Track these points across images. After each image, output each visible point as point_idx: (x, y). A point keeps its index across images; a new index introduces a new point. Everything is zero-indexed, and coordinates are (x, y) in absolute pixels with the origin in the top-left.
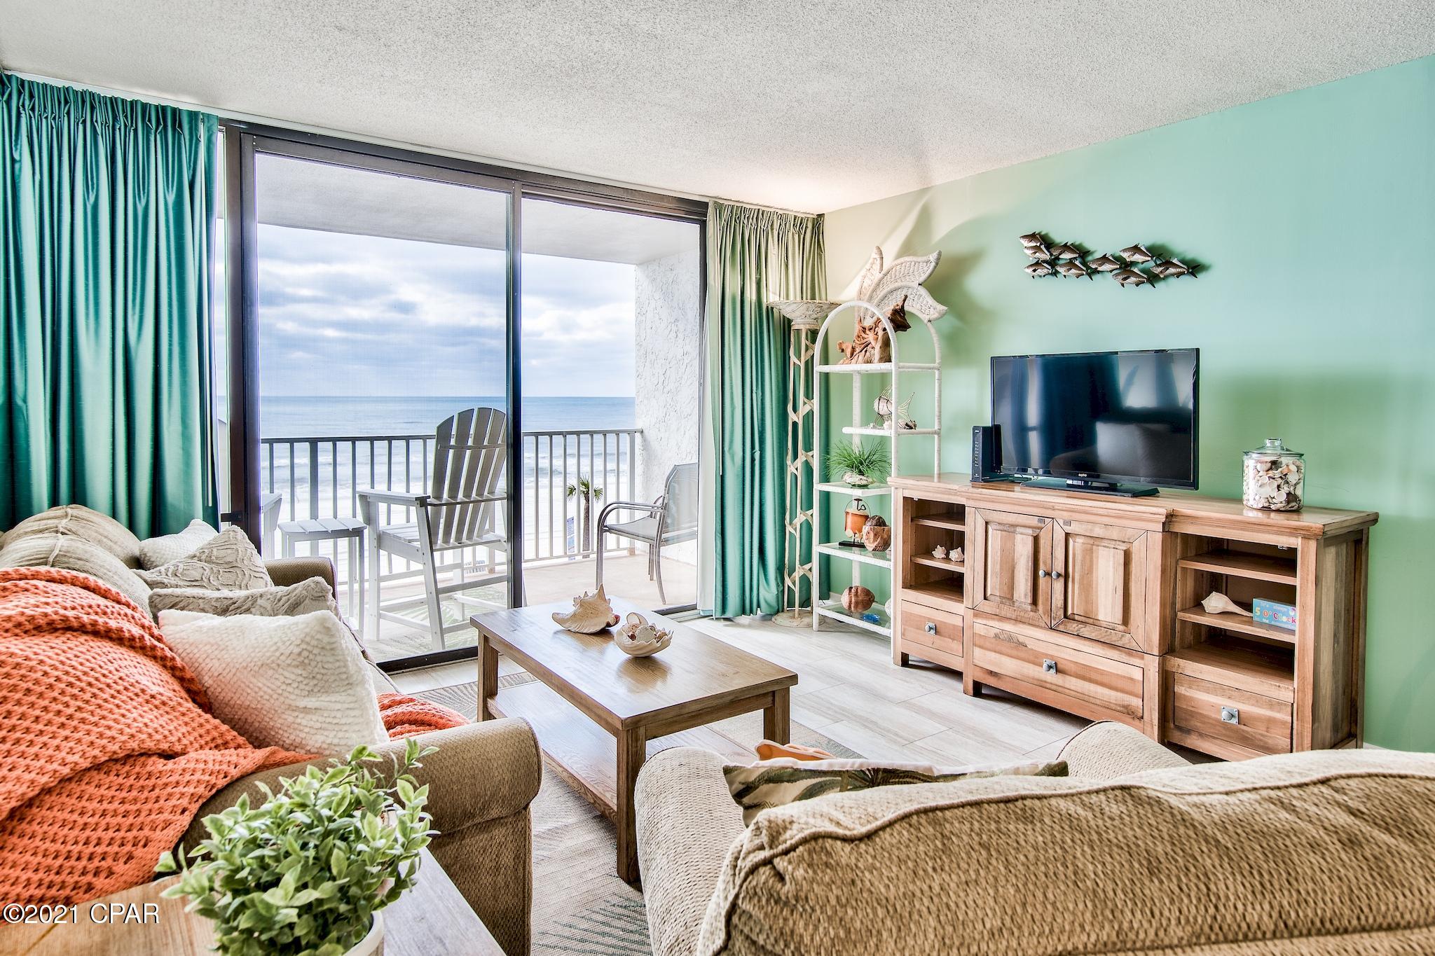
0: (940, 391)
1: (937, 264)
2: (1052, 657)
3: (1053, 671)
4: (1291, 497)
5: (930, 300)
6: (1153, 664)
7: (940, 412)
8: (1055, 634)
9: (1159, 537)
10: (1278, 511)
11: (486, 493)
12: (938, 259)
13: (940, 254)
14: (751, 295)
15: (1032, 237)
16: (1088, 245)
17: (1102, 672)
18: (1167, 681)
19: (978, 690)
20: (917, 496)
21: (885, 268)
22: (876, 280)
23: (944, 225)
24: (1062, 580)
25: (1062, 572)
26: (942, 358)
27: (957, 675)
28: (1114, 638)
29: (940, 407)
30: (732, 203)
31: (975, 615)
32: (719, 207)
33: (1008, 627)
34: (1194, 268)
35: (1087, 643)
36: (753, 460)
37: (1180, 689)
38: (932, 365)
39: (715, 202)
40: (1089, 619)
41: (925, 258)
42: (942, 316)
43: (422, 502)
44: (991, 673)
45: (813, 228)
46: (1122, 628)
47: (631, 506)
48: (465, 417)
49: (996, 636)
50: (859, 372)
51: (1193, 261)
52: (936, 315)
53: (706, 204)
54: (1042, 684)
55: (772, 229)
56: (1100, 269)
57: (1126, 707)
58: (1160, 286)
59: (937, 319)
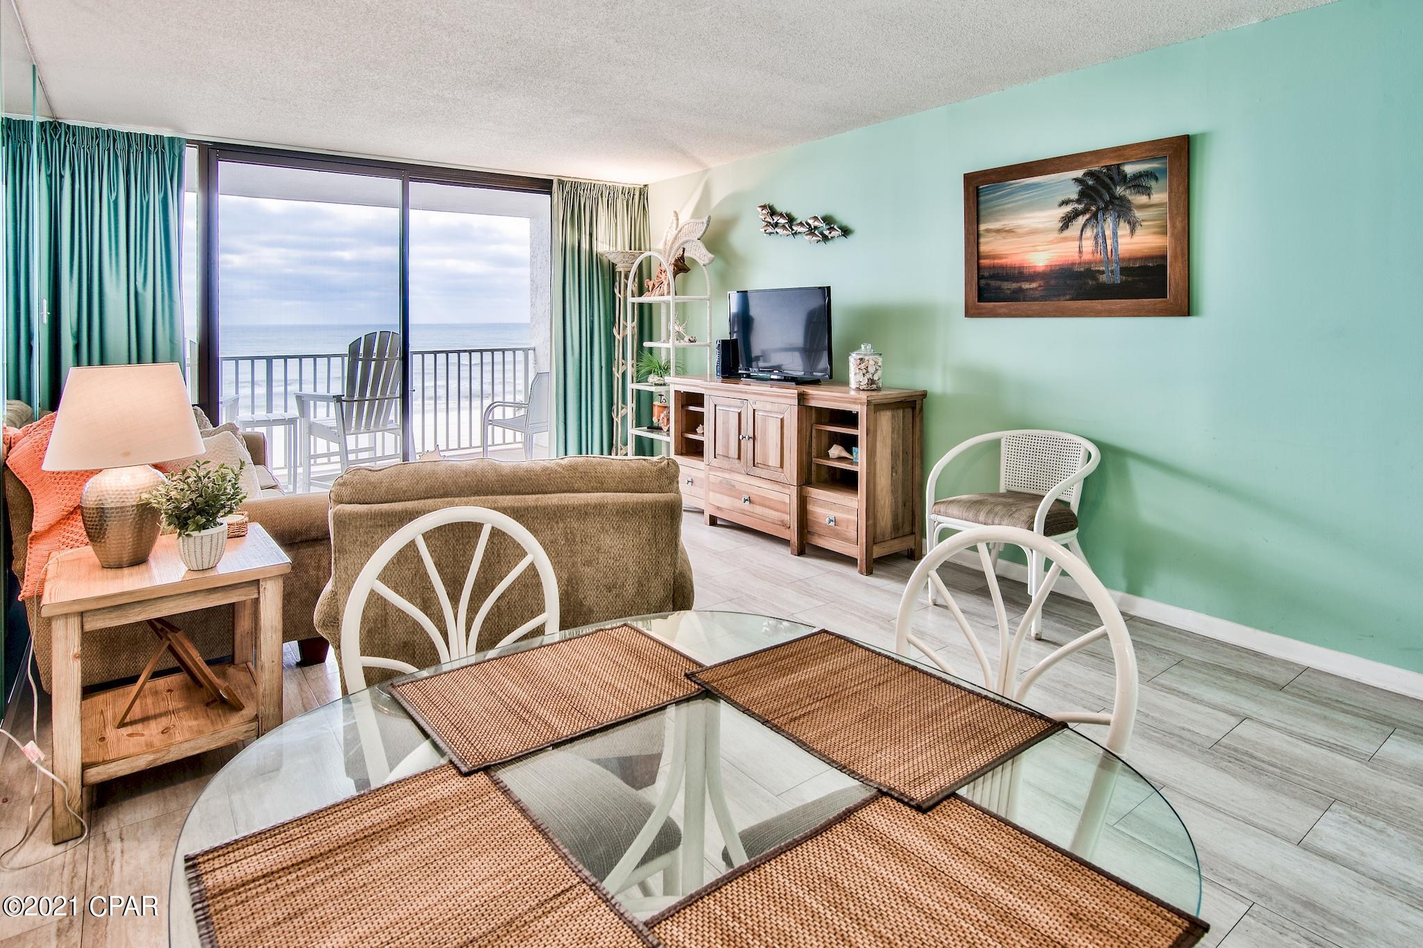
0: (710, 315)
1: (708, 225)
2: (747, 493)
3: (747, 503)
4: (872, 382)
5: (704, 251)
6: (794, 491)
7: (711, 330)
8: (749, 477)
9: (796, 408)
10: (863, 390)
11: (388, 393)
12: (709, 221)
13: (709, 218)
14: (585, 246)
15: (764, 207)
16: (795, 214)
17: (770, 500)
18: (803, 502)
19: (713, 521)
20: (683, 389)
21: (680, 226)
22: (674, 236)
23: (718, 197)
24: (751, 440)
25: (751, 435)
26: (711, 292)
27: (702, 512)
28: (775, 476)
29: (711, 327)
30: (571, 180)
31: (710, 469)
32: (561, 183)
33: (726, 475)
34: (846, 232)
35: (764, 481)
37: (811, 507)
38: (706, 297)
39: (559, 179)
40: (766, 466)
41: (701, 221)
42: (712, 261)
43: (338, 399)
44: (718, 508)
45: (640, 195)
46: (781, 469)
48: (370, 339)
49: (721, 482)
50: (664, 302)
51: (846, 227)
52: (707, 262)
53: (552, 181)
54: (743, 512)
55: (602, 197)
56: (798, 230)
57: (782, 521)
58: (830, 243)
59: (709, 264)
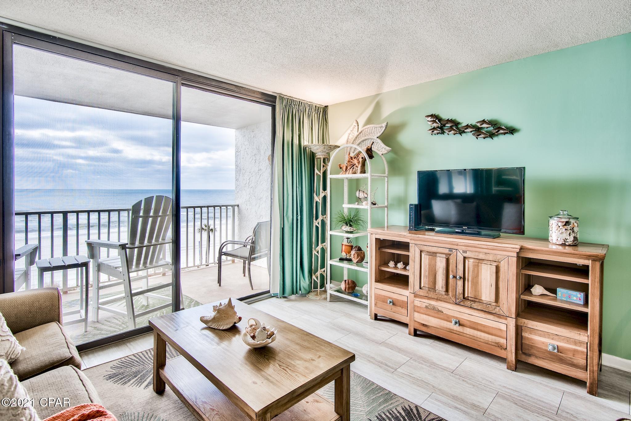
0: (388, 187)
1: (386, 128)
2: (456, 318)
3: (457, 325)
4: (575, 238)
5: (383, 145)
6: (512, 323)
7: (388, 197)
8: (458, 306)
9: (515, 259)
10: (569, 245)
11: (160, 240)
12: (387, 126)
13: (387, 123)
14: (296, 141)
16: (459, 120)
17: (484, 326)
18: (519, 330)
19: (416, 333)
20: (382, 237)
21: (360, 131)
22: (355, 136)
23: (387, 111)
24: (462, 280)
25: (462, 276)
26: (389, 172)
27: (406, 325)
28: (490, 309)
29: (388, 194)
30: (288, 97)
31: (415, 297)
32: (282, 98)
33: (433, 303)
34: (512, 131)
35: (475, 311)
36: (297, 220)
37: (525, 334)
38: (384, 175)
39: (280, 96)
40: (477, 299)
41: (380, 125)
42: (389, 152)
43: (123, 247)
44: (424, 325)
45: (323, 112)
46: (494, 304)
47: (234, 243)
48: (149, 201)
49: (426, 307)
50: (347, 178)
51: (511, 127)
52: (386, 152)
53: (275, 97)
54: (451, 331)
55: (305, 111)
56: (466, 131)
57: (497, 343)
58: (495, 139)
59: (386, 154)
